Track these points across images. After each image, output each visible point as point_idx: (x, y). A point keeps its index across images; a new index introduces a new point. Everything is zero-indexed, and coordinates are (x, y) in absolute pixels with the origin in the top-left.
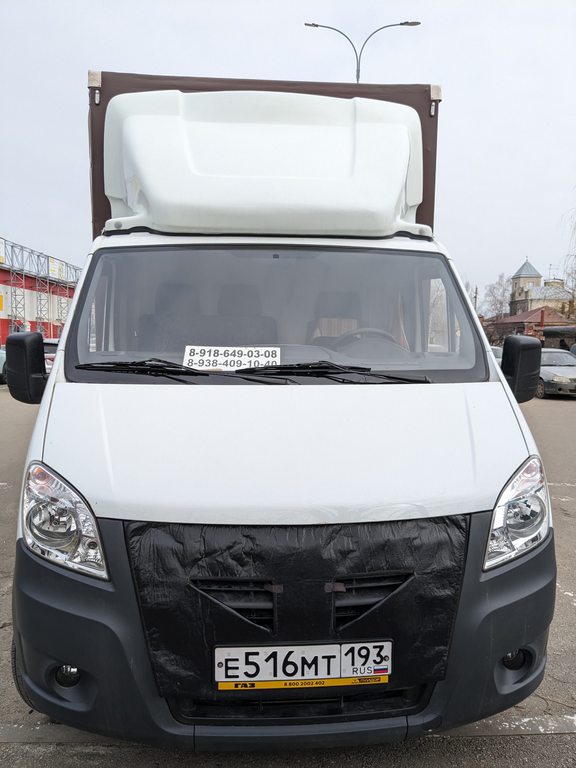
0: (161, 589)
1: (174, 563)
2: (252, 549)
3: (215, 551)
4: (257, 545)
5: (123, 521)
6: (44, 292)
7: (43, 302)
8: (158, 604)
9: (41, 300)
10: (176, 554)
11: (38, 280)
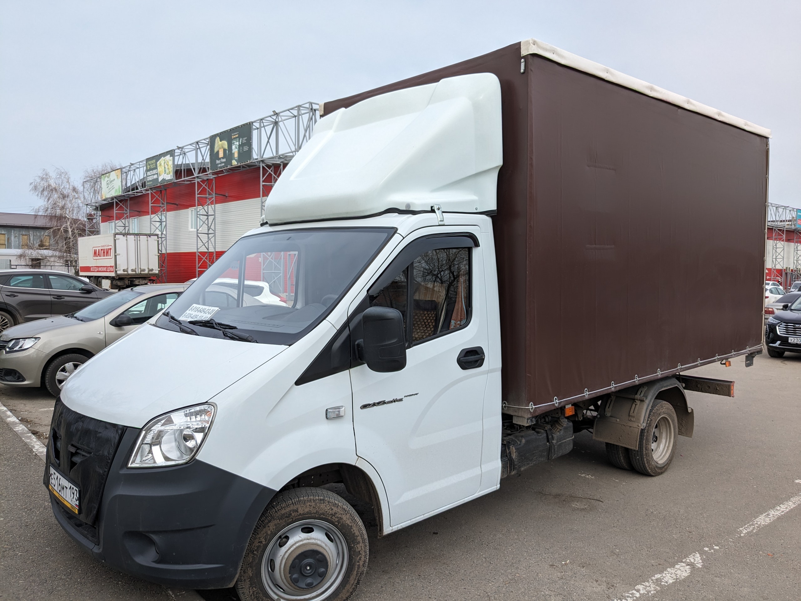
6: (780, 240)
7: (779, 250)
9: (776, 248)
11: (775, 230)
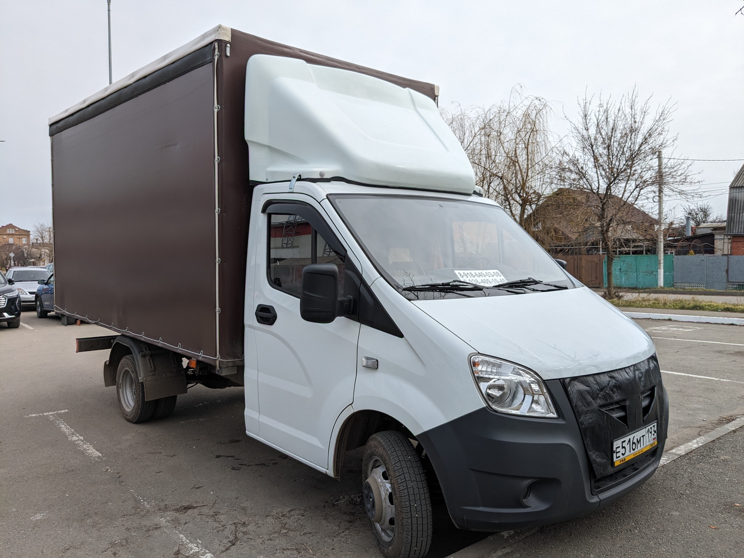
0: (588, 414)
1: (590, 399)
2: (616, 383)
3: (604, 387)
4: (617, 381)
5: (559, 379)
8: (589, 423)
10: (589, 393)
